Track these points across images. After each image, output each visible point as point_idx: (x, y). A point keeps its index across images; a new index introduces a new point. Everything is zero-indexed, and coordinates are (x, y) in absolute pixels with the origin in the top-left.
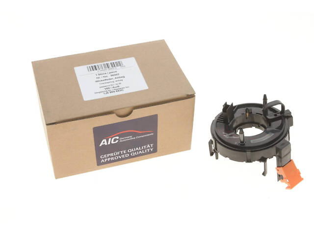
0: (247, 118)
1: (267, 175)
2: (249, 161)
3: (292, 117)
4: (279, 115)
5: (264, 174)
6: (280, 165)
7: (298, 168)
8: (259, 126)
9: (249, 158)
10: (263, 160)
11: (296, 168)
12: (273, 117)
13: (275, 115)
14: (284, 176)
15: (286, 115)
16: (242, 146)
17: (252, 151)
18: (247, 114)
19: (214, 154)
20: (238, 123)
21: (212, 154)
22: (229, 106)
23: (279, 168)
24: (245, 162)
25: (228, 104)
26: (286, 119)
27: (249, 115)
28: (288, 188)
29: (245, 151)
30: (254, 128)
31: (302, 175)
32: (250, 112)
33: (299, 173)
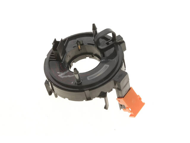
0: (79, 50)
1: (109, 108)
2: (89, 99)
3: (124, 42)
4: (111, 43)
5: (106, 108)
6: (121, 96)
7: (138, 94)
8: (93, 56)
9: (88, 96)
10: (103, 95)
11: (136, 95)
12: (106, 46)
13: (108, 44)
14: (126, 106)
15: (118, 42)
16: (79, 86)
17: (90, 90)
18: (79, 46)
19: (53, 94)
20: (72, 57)
21: (50, 94)
22: (59, 42)
23: (120, 100)
24: (84, 101)
25: (57, 40)
26: (118, 45)
27: (81, 47)
28: (131, 115)
29: (84, 91)
30: (88, 58)
31: (143, 101)
32: (81, 43)
33: (140, 99)
